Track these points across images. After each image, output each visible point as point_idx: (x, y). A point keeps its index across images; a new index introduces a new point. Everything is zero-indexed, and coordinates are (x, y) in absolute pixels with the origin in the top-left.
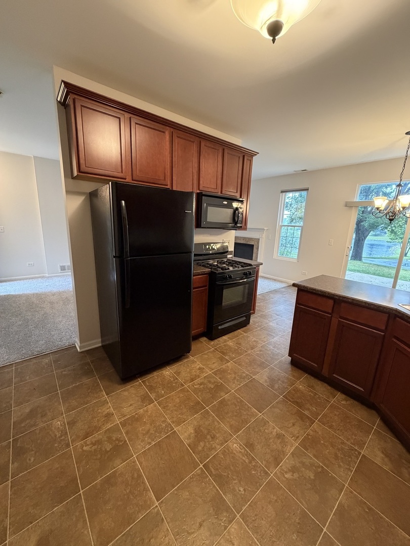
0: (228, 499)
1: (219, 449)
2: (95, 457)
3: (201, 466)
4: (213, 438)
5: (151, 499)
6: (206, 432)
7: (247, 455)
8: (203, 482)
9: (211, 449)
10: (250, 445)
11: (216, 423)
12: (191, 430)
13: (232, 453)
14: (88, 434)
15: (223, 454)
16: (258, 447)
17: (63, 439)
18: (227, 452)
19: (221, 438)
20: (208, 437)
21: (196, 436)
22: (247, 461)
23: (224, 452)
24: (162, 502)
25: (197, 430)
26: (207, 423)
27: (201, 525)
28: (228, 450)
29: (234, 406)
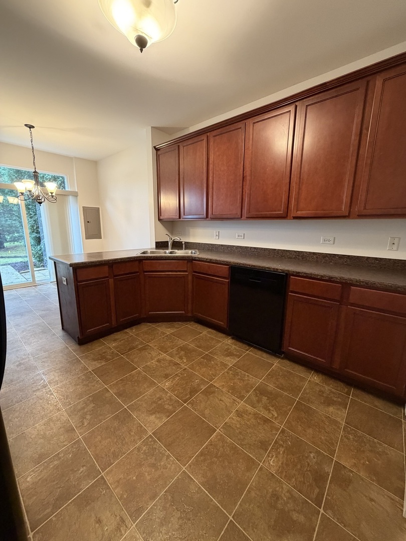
0: (203, 388)
1: (170, 393)
2: (277, 403)
3: (185, 405)
4: (160, 399)
5: (217, 436)
6: (155, 405)
7: (174, 378)
8: (197, 402)
9: (171, 399)
10: (166, 376)
11: (146, 398)
12: (153, 418)
13: (173, 386)
14: (265, 421)
15: (174, 392)
16: (167, 372)
17: (282, 441)
18: (172, 389)
19: (161, 393)
20: (160, 402)
21: (159, 413)
22: (178, 378)
23: (173, 391)
24: (216, 427)
25: (152, 412)
26: (144, 405)
27: (221, 400)
28: (171, 388)
29: (127, 385)
